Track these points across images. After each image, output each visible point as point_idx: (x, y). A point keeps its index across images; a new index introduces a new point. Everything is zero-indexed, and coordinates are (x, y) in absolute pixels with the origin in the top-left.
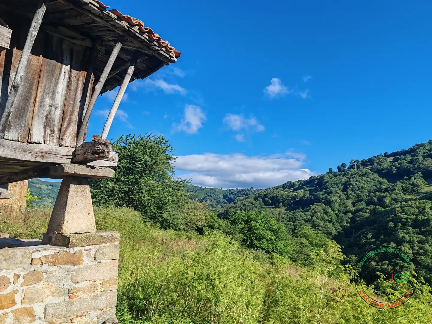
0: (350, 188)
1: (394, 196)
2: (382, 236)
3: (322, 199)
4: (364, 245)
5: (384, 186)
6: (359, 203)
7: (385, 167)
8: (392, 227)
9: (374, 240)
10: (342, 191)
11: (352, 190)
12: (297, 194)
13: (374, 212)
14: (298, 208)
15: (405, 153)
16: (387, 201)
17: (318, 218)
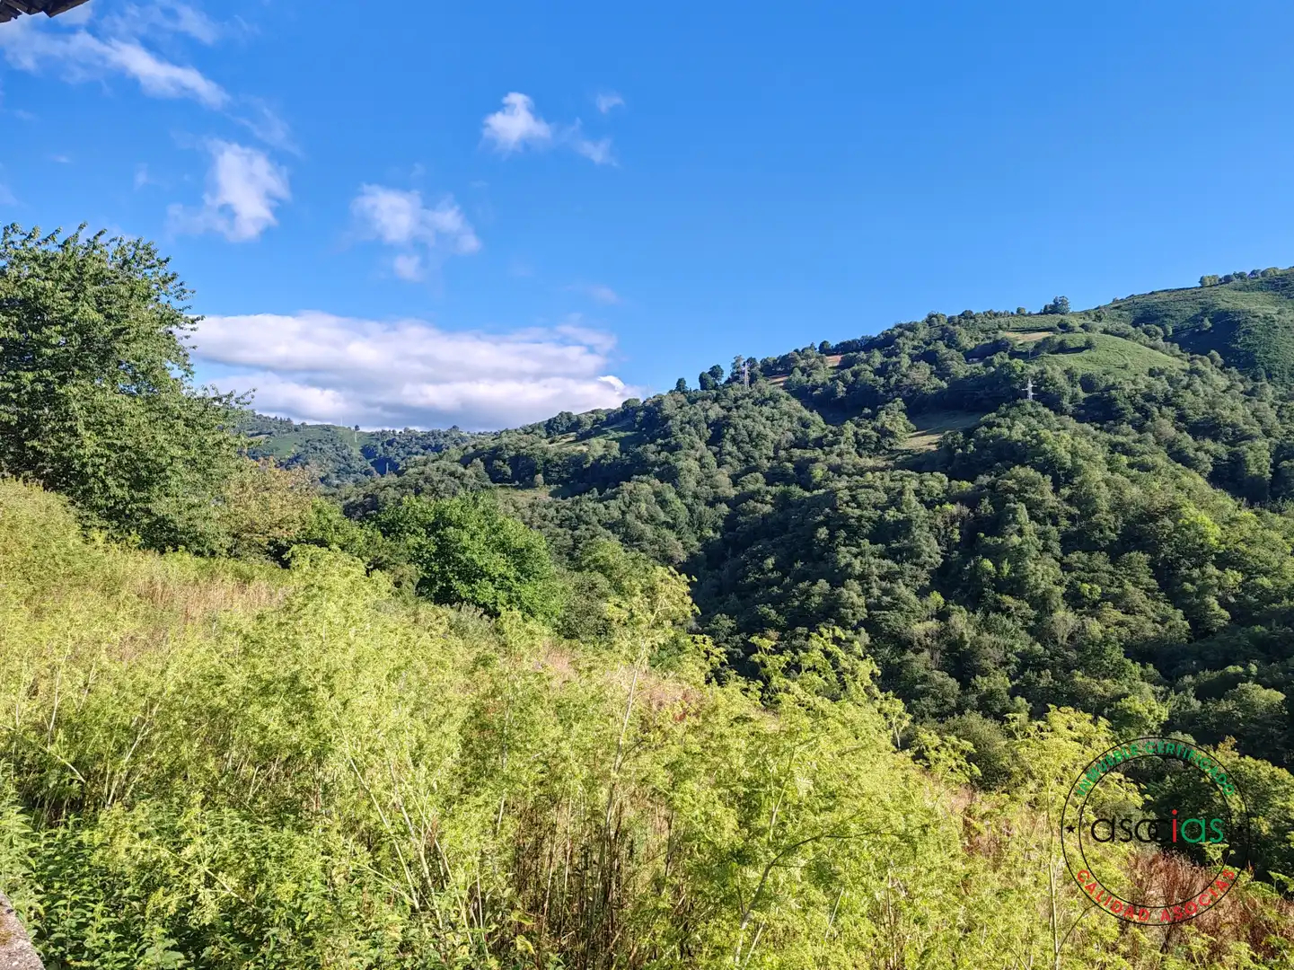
0: (728, 436)
1: (834, 459)
2: (799, 565)
3: (654, 464)
4: (754, 587)
5: (814, 433)
6: (749, 476)
7: (820, 382)
8: (823, 540)
9: (779, 574)
10: (708, 443)
11: (734, 440)
12: (585, 449)
13: (783, 502)
14: (587, 491)
15: (869, 345)
16: (818, 472)
17: (639, 517)
